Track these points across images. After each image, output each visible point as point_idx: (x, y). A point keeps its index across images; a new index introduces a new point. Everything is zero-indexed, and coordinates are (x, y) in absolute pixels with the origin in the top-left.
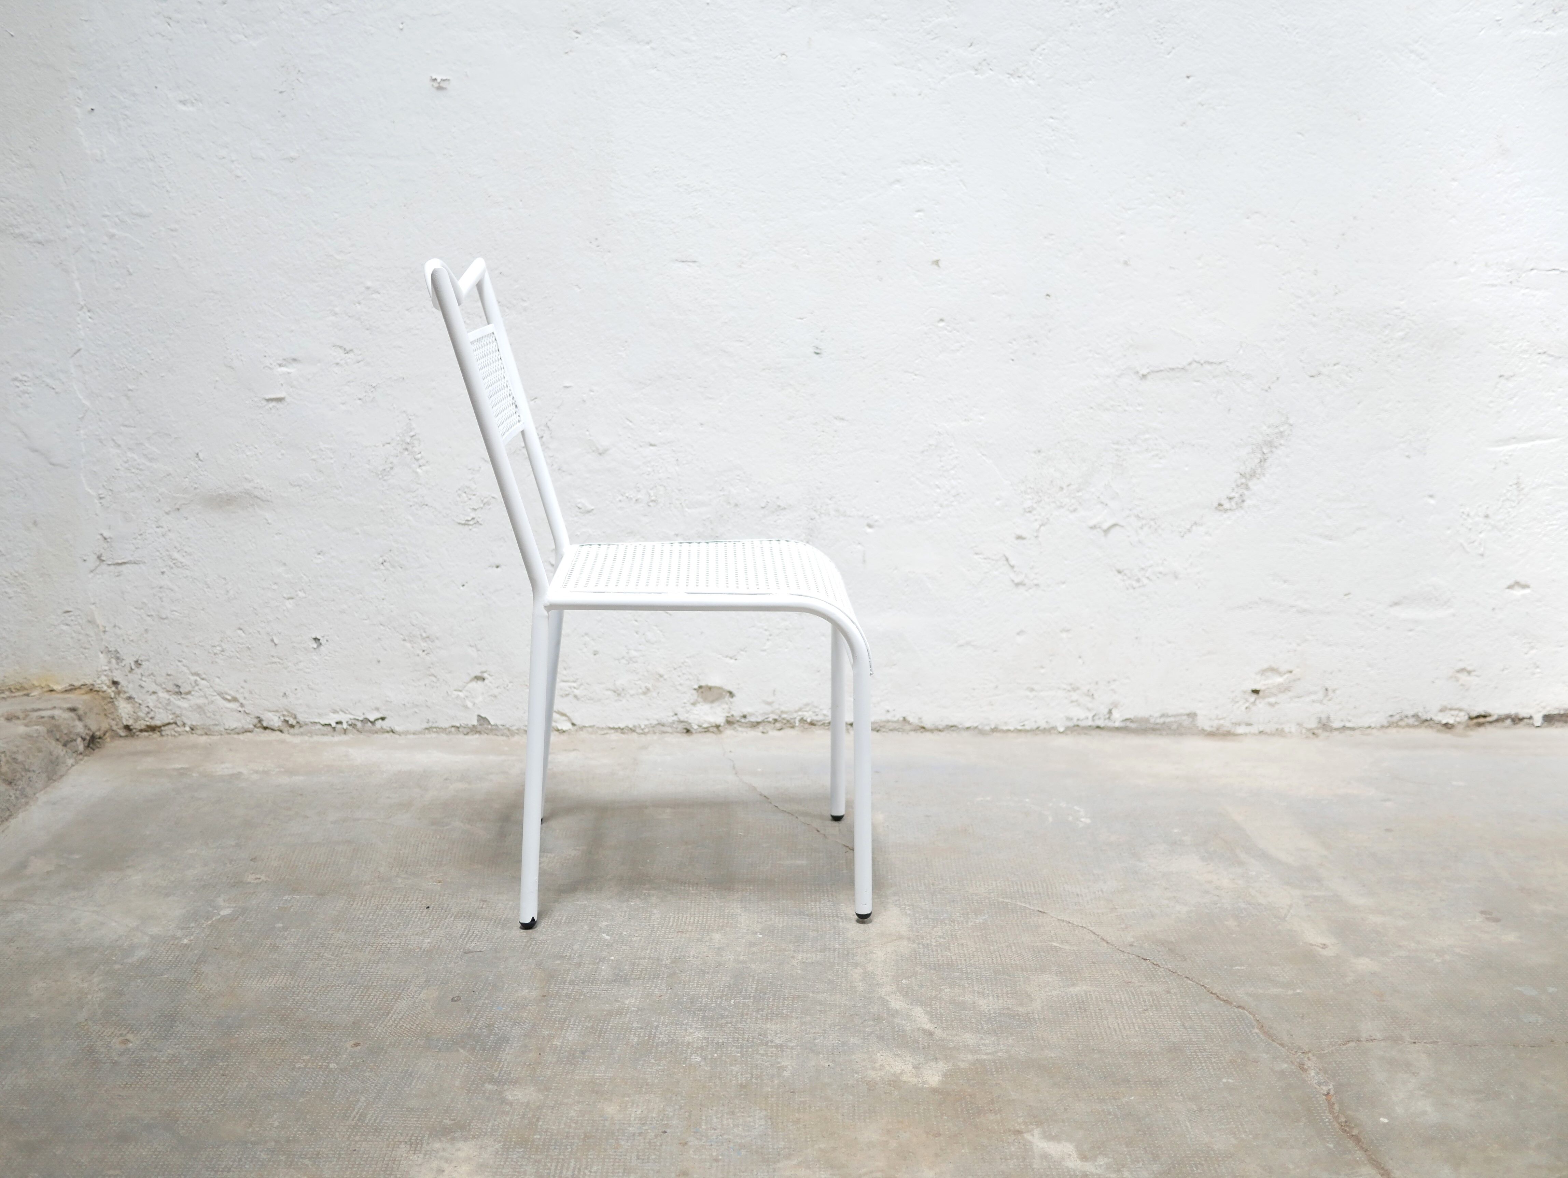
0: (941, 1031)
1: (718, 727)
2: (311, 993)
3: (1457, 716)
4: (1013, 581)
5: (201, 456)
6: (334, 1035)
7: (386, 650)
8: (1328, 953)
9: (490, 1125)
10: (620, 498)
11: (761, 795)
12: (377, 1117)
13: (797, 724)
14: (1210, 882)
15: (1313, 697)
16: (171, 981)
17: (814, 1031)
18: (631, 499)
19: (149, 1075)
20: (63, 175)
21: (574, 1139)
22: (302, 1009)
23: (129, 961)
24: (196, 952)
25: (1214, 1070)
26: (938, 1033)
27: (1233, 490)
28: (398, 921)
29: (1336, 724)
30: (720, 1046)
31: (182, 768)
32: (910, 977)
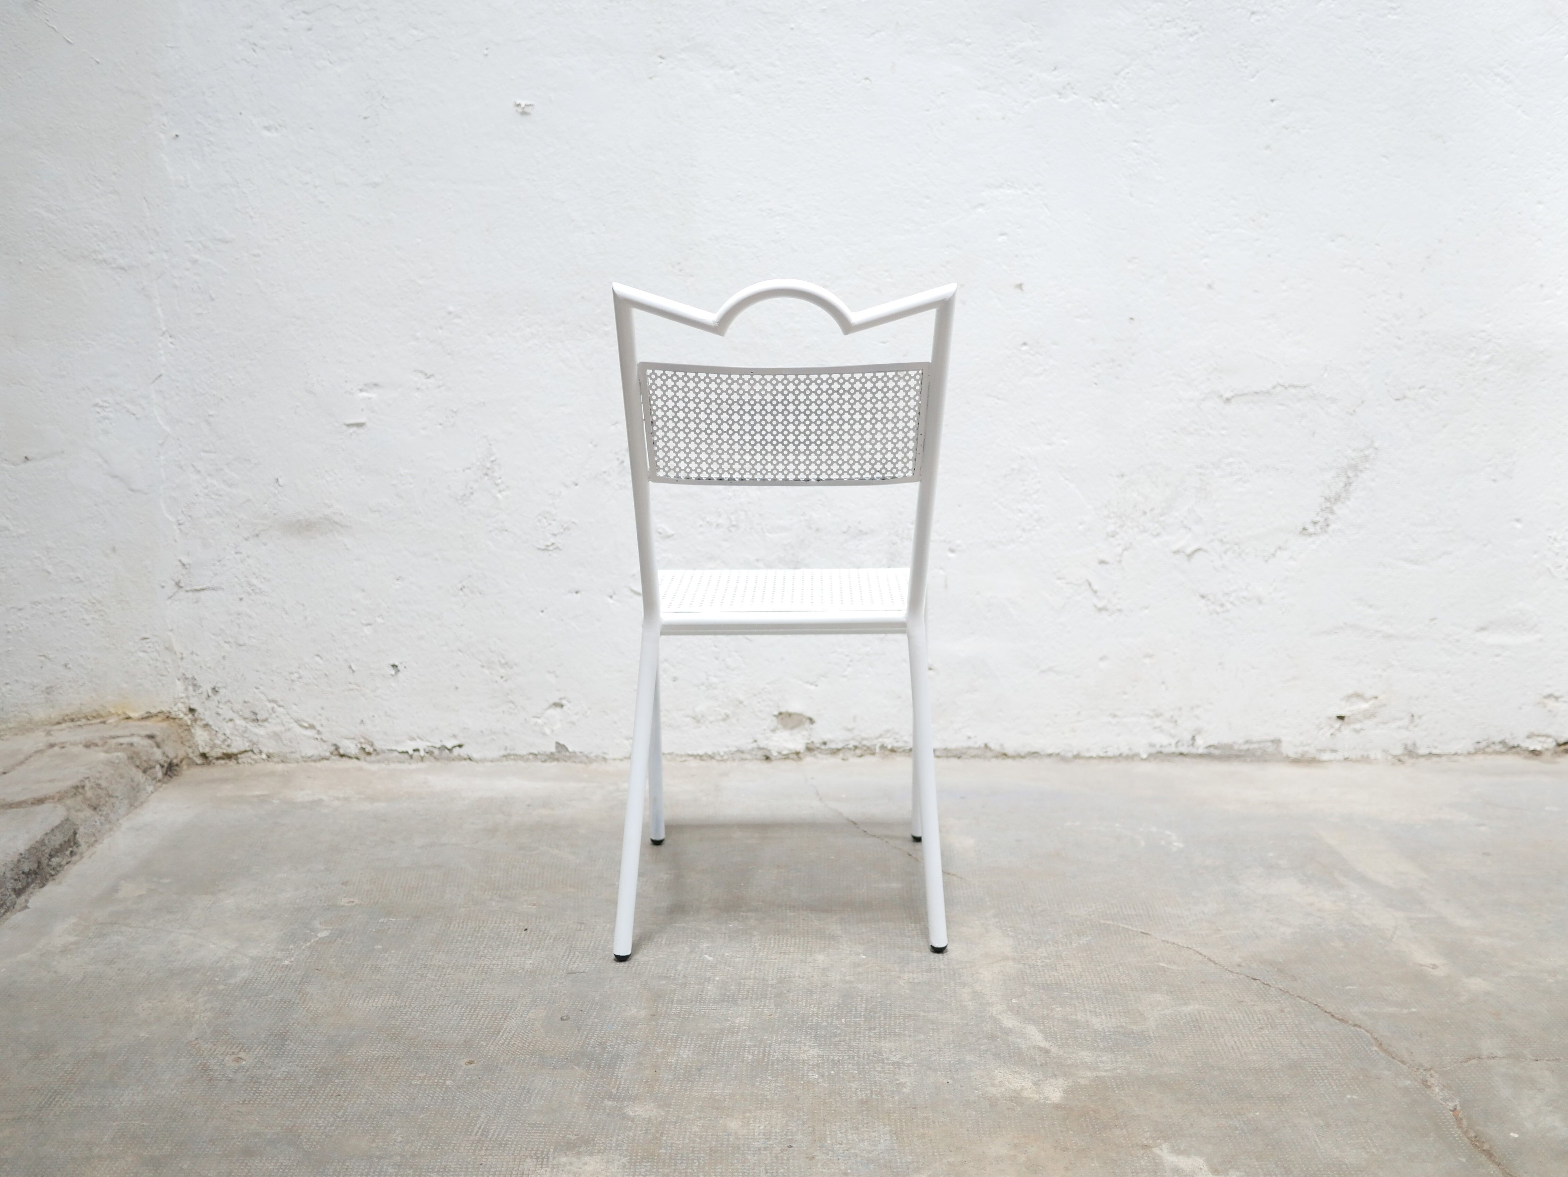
0: (1057, 1048)
1: (797, 753)
2: (419, 1013)
3: (1544, 742)
4: (1095, 606)
5: (281, 481)
6: (447, 1053)
7: (463, 676)
8: (1440, 973)
9: (614, 1140)
10: (701, 522)
11: (848, 820)
12: (500, 1132)
13: (878, 750)
14: (1311, 904)
15: (1399, 723)
16: (277, 1001)
17: (928, 1048)
18: (712, 524)
19: (266, 1092)
20: (147, 201)
21: (700, 1153)
22: (412, 1028)
23: (232, 981)
24: (298, 973)
25: (1337, 1086)
26: (1054, 1050)
27: (1318, 514)
28: (498, 943)
29: (1423, 751)
30: (835, 1063)
31: (261, 795)
32: (1019, 996)
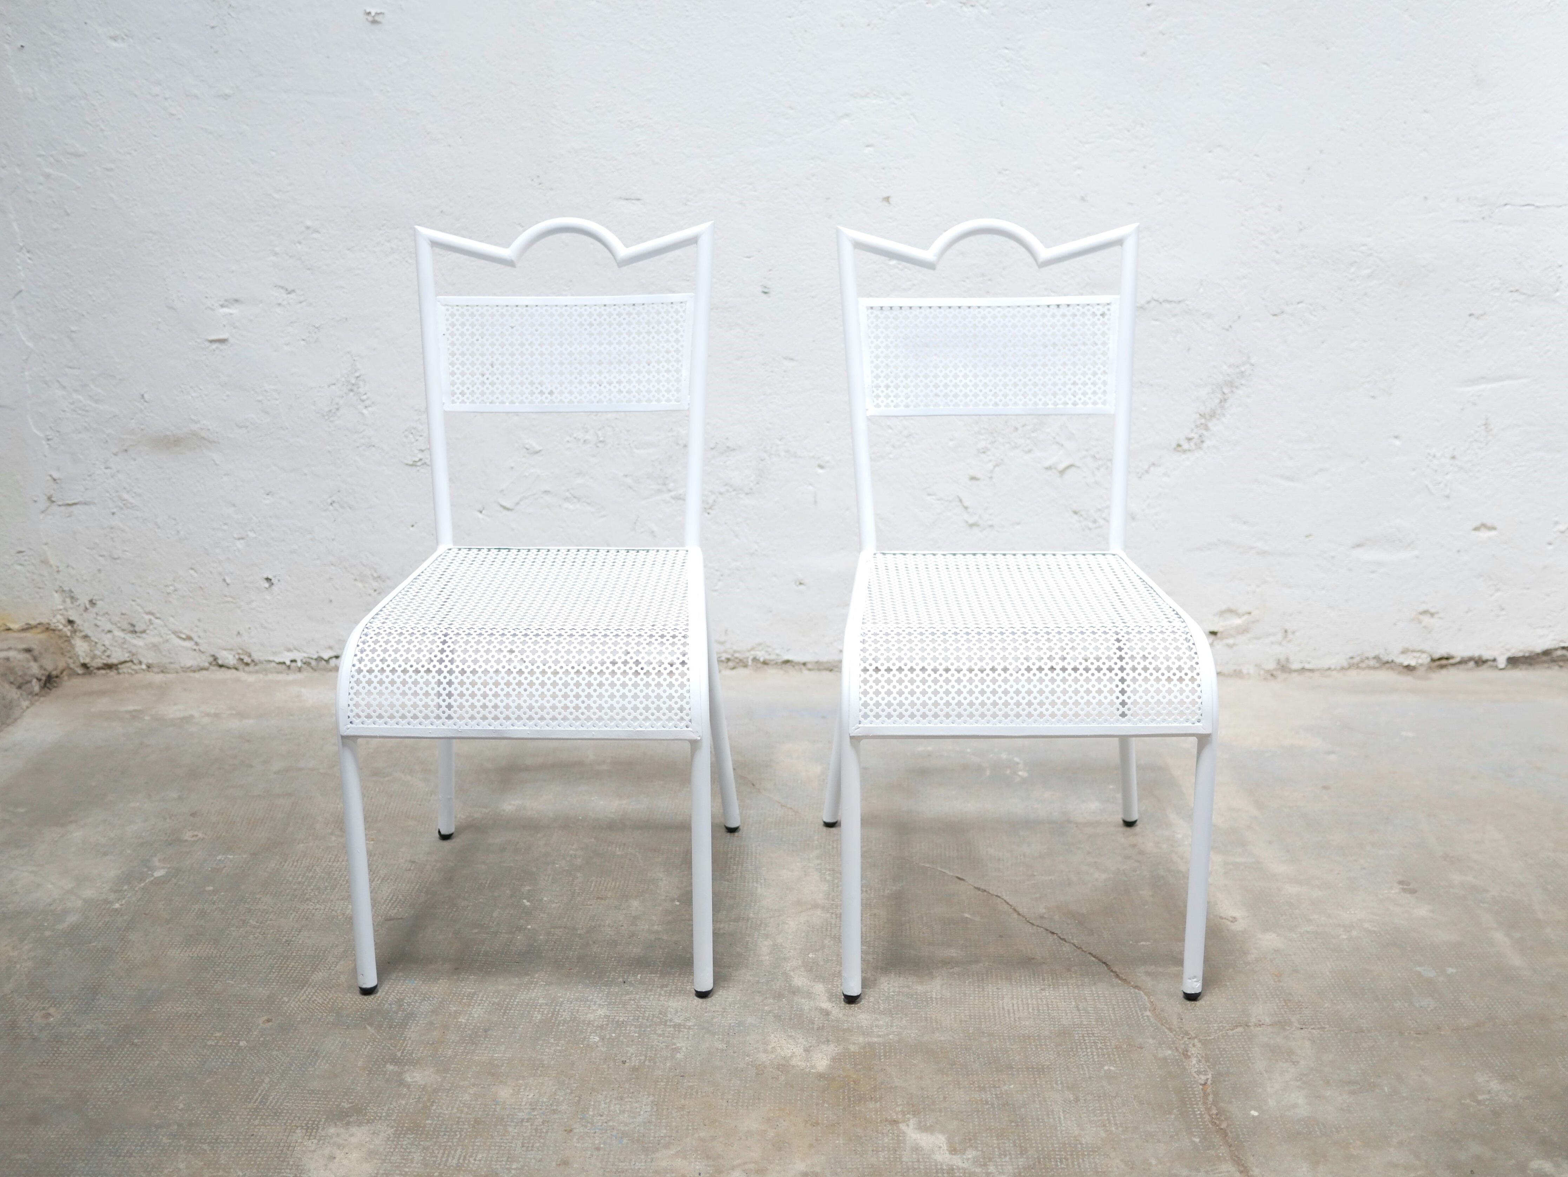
0: (838, 1010)
2: (231, 964)
3: (1419, 657)
4: (967, 522)
5: (146, 396)
6: (248, 1010)
7: (337, 589)
8: (1237, 927)
9: (386, 1109)
10: (568, 438)
12: (278, 1099)
13: (750, 662)
15: (1272, 639)
16: (98, 949)
17: (713, 1009)
18: (579, 440)
19: (66, 1053)
21: (464, 1124)
23: (60, 927)
24: (125, 918)
25: (1098, 1056)
26: (835, 1012)
27: (1192, 430)
28: (326, 884)
29: (1296, 666)
30: (619, 1025)
31: (135, 711)
32: (817, 951)
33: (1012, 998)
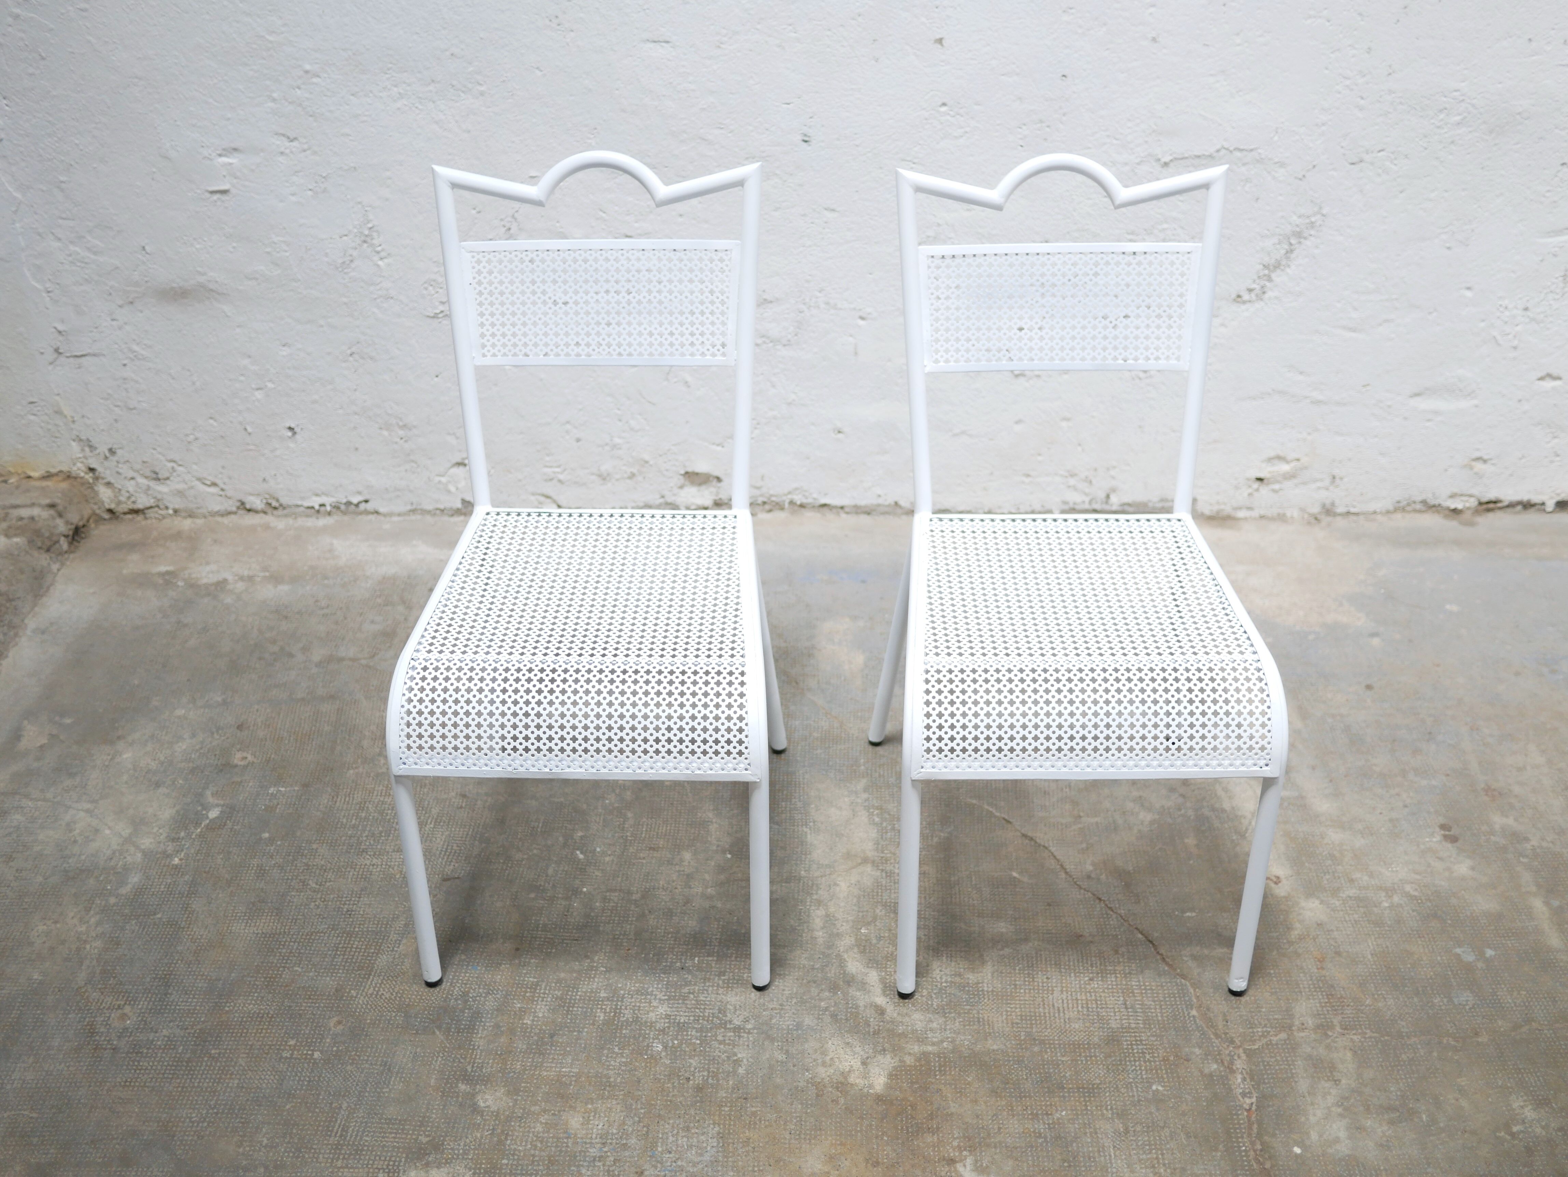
0: (892, 1008)
2: (296, 943)
3: (1467, 501)
5: (147, 248)
6: (318, 1008)
7: (362, 438)
8: (1281, 891)
9: (462, 1144)
12: (357, 1131)
13: (787, 505)
15: (1319, 484)
16: (164, 923)
21: (539, 1164)
23: (124, 891)
24: (186, 878)
25: (1147, 1072)
26: (890, 1010)
27: (1254, 281)
29: (1340, 509)
30: (681, 1027)
31: (167, 572)
32: (869, 924)
33: (1062, 991)
